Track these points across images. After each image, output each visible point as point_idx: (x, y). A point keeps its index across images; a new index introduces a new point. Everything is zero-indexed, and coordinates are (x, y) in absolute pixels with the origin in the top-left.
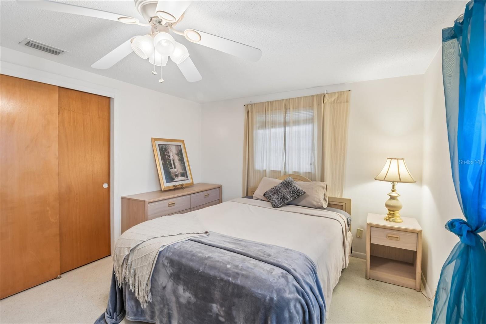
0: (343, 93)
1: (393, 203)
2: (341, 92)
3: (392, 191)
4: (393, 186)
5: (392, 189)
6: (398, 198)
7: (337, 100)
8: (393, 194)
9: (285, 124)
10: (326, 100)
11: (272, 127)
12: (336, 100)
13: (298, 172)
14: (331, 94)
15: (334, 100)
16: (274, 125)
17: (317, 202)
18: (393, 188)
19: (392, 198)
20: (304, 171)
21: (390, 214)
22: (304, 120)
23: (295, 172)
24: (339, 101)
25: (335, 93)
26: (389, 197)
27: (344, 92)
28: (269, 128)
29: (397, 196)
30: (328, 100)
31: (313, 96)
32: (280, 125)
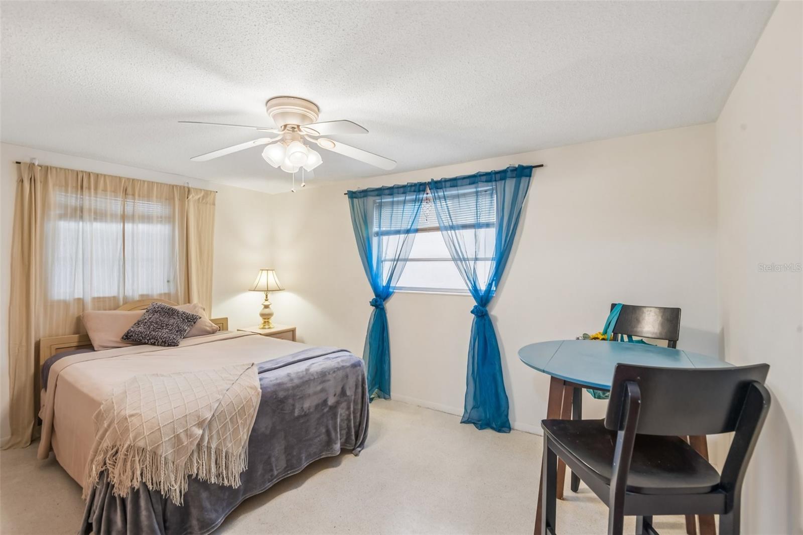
0: (209, 192)
1: (267, 311)
2: (207, 191)
3: (266, 300)
4: (267, 295)
5: (265, 298)
6: (270, 306)
7: (203, 199)
8: (267, 303)
9: (124, 218)
10: (190, 197)
11: (95, 219)
12: (201, 199)
13: (147, 295)
14: (198, 191)
15: (199, 199)
16: (99, 216)
17: (209, 327)
18: (267, 298)
19: (266, 307)
20: (158, 292)
21: (265, 322)
22: (158, 217)
23: (142, 296)
24: (204, 201)
25: (201, 190)
26: (263, 307)
27: (211, 191)
28: (90, 221)
29: (269, 305)
30: (193, 197)
31: (173, 187)
32: (113, 217)
